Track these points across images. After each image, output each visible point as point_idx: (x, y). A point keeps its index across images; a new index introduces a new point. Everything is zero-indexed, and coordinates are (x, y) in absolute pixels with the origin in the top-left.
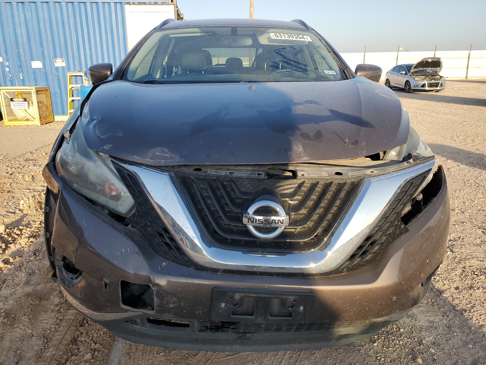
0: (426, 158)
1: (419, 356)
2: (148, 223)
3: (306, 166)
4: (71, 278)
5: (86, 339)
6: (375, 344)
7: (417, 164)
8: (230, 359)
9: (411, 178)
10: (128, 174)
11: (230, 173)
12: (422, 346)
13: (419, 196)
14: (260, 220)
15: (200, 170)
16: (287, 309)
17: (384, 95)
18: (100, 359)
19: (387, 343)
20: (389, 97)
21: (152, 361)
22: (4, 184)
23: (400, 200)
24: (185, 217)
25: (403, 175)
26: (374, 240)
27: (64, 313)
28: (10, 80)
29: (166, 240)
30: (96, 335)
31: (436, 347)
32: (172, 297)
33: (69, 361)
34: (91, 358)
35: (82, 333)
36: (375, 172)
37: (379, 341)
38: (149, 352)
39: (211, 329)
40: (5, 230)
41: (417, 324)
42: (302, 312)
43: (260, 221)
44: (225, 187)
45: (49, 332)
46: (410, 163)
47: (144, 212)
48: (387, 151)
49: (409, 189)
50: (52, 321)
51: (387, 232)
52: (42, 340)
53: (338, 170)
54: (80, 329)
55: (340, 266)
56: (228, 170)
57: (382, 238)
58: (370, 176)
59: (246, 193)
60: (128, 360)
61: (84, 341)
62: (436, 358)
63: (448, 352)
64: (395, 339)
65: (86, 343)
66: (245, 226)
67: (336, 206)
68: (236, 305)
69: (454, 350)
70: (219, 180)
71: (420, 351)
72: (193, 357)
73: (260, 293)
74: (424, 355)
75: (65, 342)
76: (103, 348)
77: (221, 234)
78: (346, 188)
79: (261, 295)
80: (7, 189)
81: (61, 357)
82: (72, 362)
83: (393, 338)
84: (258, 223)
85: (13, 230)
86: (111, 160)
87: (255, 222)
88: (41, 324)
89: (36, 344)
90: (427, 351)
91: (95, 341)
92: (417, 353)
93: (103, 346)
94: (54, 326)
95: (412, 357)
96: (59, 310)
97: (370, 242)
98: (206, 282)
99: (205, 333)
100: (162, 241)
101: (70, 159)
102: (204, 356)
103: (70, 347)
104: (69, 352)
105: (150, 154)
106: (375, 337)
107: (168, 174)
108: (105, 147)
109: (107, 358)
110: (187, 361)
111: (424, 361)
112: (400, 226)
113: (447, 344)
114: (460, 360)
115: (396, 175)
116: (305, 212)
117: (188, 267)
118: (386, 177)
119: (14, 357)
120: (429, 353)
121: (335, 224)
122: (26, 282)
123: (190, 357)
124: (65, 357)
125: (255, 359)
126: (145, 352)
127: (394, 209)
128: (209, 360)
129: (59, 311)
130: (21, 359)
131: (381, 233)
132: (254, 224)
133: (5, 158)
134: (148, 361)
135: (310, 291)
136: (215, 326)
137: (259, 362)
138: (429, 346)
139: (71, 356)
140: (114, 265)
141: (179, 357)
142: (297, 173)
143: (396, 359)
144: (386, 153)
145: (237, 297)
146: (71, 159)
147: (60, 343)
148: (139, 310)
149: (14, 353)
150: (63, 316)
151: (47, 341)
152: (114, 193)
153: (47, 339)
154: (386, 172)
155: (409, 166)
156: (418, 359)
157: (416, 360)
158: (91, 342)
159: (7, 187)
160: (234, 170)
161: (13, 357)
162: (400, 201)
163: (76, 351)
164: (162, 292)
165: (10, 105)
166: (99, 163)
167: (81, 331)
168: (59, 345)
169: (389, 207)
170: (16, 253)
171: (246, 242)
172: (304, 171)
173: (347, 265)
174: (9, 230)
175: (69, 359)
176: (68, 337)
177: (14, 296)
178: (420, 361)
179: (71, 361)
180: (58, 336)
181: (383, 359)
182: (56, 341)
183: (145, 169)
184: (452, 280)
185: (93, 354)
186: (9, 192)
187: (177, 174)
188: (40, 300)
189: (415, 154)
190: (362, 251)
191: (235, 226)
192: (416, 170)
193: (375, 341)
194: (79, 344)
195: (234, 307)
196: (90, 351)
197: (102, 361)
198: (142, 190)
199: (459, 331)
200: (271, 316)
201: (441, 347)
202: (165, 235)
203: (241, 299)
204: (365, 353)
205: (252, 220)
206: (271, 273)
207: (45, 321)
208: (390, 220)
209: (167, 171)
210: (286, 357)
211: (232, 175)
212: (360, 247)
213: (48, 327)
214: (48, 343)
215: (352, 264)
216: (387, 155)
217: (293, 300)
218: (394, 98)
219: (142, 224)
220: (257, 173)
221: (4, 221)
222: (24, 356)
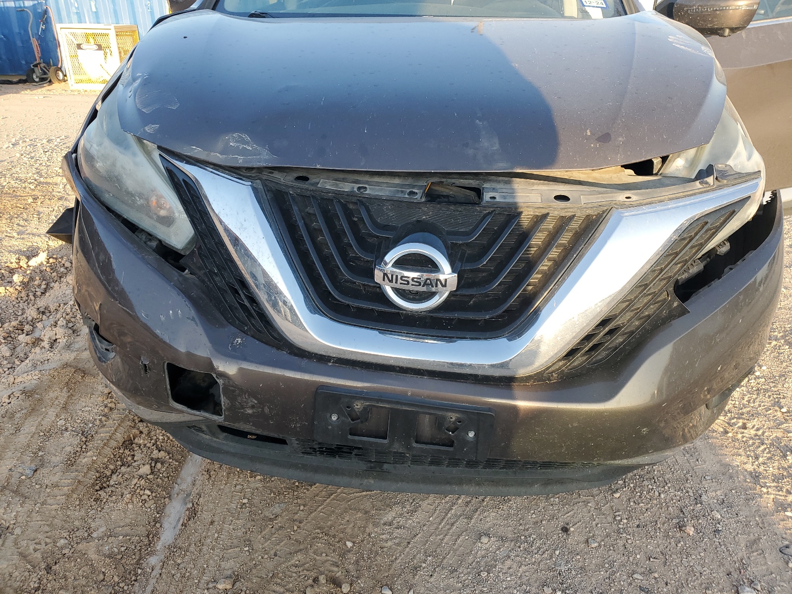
0: (742, 176)
1: (690, 522)
2: (215, 269)
3: (502, 181)
4: (106, 349)
5: (146, 442)
6: (617, 495)
7: (720, 187)
8: (366, 495)
9: (704, 214)
10: (184, 180)
11: (359, 188)
12: (699, 505)
13: (723, 247)
14: (403, 278)
15: (305, 179)
16: (446, 433)
17: (683, 47)
18: (164, 474)
19: (639, 494)
20: (693, 51)
21: (242, 487)
22: (54, 186)
23: (677, 254)
24: (274, 263)
25: (688, 207)
26: (616, 326)
27: (117, 399)
28: (77, 13)
29: (244, 302)
30: (162, 437)
31: (725, 509)
32: (249, 398)
33: (117, 473)
34: (149, 472)
35: (141, 432)
36: (634, 198)
37: (624, 489)
38: (238, 472)
39: (322, 453)
40: (48, 259)
41: (697, 467)
42: (472, 440)
43: (404, 280)
44: (349, 214)
45: (91, 425)
46: (707, 183)
47: (208, 249)
48: (671, 156)
49: (696, 234)
50: (98, 410)
51: (642, 313)
52: (79, 438)
53: (562, 190)
54: (140, 425)
55: (546, 369)
56: (356, 182)
57: (632, 323)
58: (623, 206)
59: (385, 228)
60: (206, 481)
61: (143, 445)
62: (720, 529)
63: (745, 520)
64: (653, 488)
65: (145, 448)
66: (379, 287)
67: (549, 260)
68: (358, 419)
69: (757, 519)
70: (339, 200)
71: (695, 513)
72: (306, 487)
73: (398, 403)
74: (700, 521)
75: (113, 444)
76: (170, 458)
77: (336, 297)
78: (575, 225)
79: (399, 407)
80: (58, 194)
81: (104, 466)
82: (121, 476)
83: (650, 486)
84: (401, 283)
85: (60, 260)
86: (160, 154)
87: (394, 281)
88: (81, 413)
89: (69, 442)
90: (707, 514)
91: (160, 446)
92: (689, 516)
93: (171, 455)
94: (100, 417)
95: (678, 523)
96: (109, 393)
97: (607, 329)
98: (307, 377)
99: (313, 457)
100: (237, 301)
101: (94, 150)
102: (325, 488)
103: (120, 451)
104: (119, 459)
105: (220, 145)
106: (619, 482)
107: (250, 183)
108: (147, 129)
109: (175, 474)
110: (296, 493)
111: (699, 531)
112: (672, 301)
113: (745, 506)
114: (765, 537)
115: (674, 206)
116: (492, 268)
117: (278, 348)
118: (654, 209)
119: (32, 461)
120: (709, 518)
121: (545, 292)
122: (66, 345)
123: (302, 487)
124: (112, 467)
125: (408, 501)
126: (233, 472)
127: (662, 270)
128: (332, 494)
129: (110, 395)
130: (42, 465)
131: (632, 314)
132: (394, 284)
133: (61, 144)
134: (235, 486)
135: (488, 406)
136: (326, 448)
137: (414, 505)
138: (713, 507)
139: (121, 466)
140: (156, 336)
141: (285, 485)
142: (483, 194)
143: (648, 523)
144: (667, 162)
145: (358, 406)
146: (97, 148)
147: (105, 445)
148: (198, 413)
149: (32, 455)
150: (115, 403)
151: (86, 440)
152: (163, 213)
153: (86, 437)
154: (656, 199)
155: (705, 189)
156: (688, 527)
157: (684, 528)
158: (153, 448)
159: (59, 190)
160: (367, 183)
161: (30, 462)
162: (675, 257)
163: (130, 458)
164: (233, 389)
165: (76, 56)
166: (141, 158)
167: (141, 428)
168: (103, 447)
169: (653, 267)
170: (60, 298)
171: (381, 313)
172: (497, 190)
173: (560, 368)
174: (55, 261)
175: (117, 471)
176: (119, 437)
177: (46, 365)
178: (690, 530)
179: (120, 473)
180: (103, 434)
181: (625, 521)
182: (99, 442)
183: (211, 172)
184: (780, 395)
185: (154, 467)
186: (60, 199)
187: (266, 186)
188: (83, 375)
189: (720, 166)
190: (591, 345)
191: (364, 285)
192: (717, 198)
193: (617, 490)
194: (136, 449)
195: (352, 422)
196: (150, 461)
197: (167, 478)
198: (205, 210)
199: (773, 485)
200: (417, 442)
201: (734, 510)
202: (240, 292)
203: (366, 410)
204: (596, 507)
205: (390, 276)
206: (419, 370)
207: (87, 409)
208: (652, 291)
209: (248, 178)
210: (460, 501)
211: (361, 193)
212: (588, 338)
213: (91, 418)
214: (87, 443)
215: (569, 365)
216: (667, 166)
217: (456, 420)
218: (704, 53)
219: (204, 269)
220: (408, 191)
221: (48, 245)
222: (48, 461)
